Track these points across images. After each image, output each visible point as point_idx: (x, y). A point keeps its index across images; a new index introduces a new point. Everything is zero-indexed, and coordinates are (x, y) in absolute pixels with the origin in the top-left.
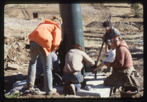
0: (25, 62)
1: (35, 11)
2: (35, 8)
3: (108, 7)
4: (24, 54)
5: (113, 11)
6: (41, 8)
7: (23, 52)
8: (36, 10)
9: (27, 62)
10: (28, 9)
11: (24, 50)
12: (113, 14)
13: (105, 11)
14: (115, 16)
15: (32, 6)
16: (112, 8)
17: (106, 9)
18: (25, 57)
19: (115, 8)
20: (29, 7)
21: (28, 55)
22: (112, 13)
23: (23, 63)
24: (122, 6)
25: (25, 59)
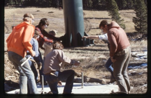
0: (10, 74)
1: (14, 25)
2: (14, 22)
3: (88, 19)
4: (9, 66)
5: (94, 23)
6: (20, 22)
7: (7, 63)
8: (15, 23)
9: (12, 73)
10: (7, 22)
11: (8, 62)
12: (93, 26)
13: (86, 23)
14: (95, 27)
15: (11, 20)
16: (92, 19)
17: (86, 21)
18: (10, 69)
19: (95, 20)
20: (8, 21)
21: (13, 67)
22: (93, 24)
23: (8, 74)
24: (103, 18)
25: (10, 71)
